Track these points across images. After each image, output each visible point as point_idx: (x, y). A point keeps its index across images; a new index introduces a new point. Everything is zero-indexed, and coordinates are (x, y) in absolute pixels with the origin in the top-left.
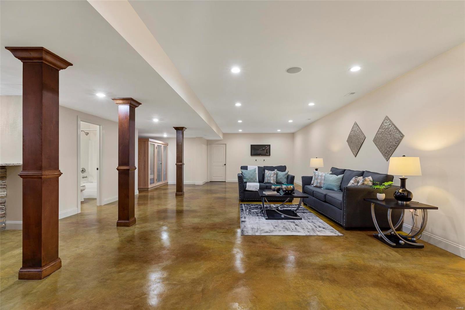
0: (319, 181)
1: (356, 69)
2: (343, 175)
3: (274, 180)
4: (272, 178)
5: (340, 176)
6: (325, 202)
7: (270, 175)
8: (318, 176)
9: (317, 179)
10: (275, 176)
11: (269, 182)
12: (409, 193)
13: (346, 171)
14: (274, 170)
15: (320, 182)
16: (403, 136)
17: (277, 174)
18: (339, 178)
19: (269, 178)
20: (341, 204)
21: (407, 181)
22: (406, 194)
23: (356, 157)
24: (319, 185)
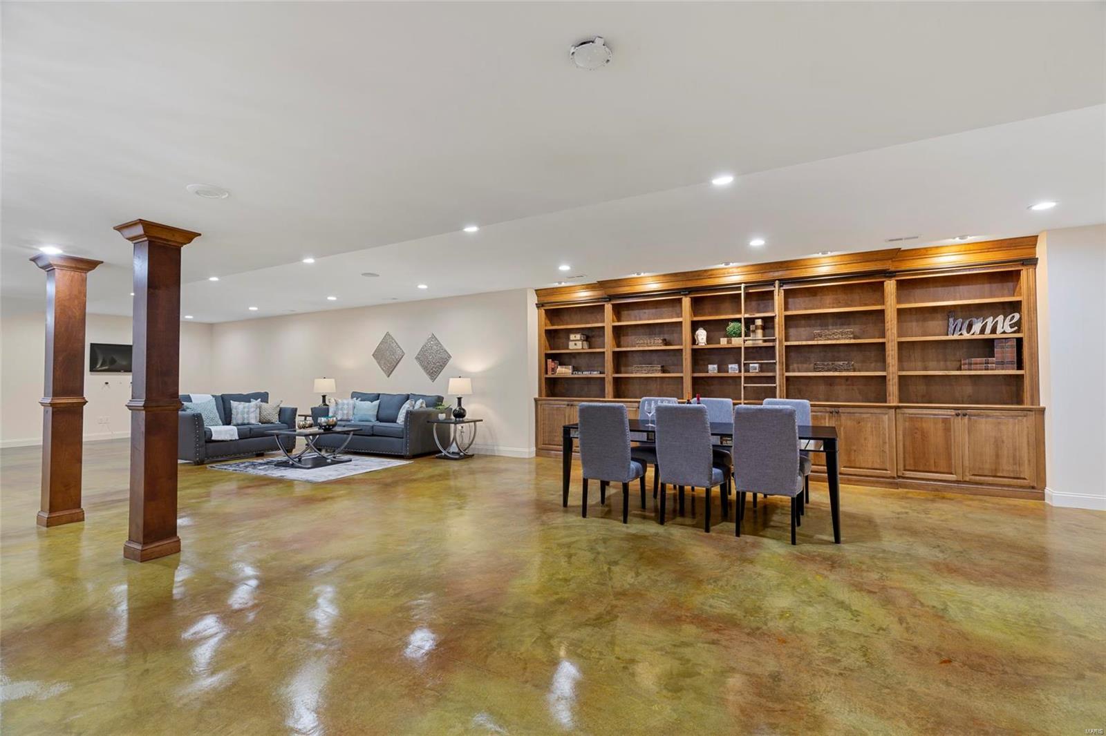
0: (345, 412)
1: (423, 287)
2: (379, 401)
3: (256, 417)
4: (252, 415)
5: (377, 402)
6: (373, 435)
7: (246, 410)
8: (343, 404)
9: (342, 409)
10: (258, 410)
11: (246, 422)
12: (464, 410)
13: (381, 396)
14: (250, 402)
15: (347, 413)
16: (450, 357)
17: (260, 408)
18: (375, 406)
19: (246, 416)
20: (403, 431)
21: (462, 400)
22: (462, 411)
23: (389, 376)
24: (345, 418)
